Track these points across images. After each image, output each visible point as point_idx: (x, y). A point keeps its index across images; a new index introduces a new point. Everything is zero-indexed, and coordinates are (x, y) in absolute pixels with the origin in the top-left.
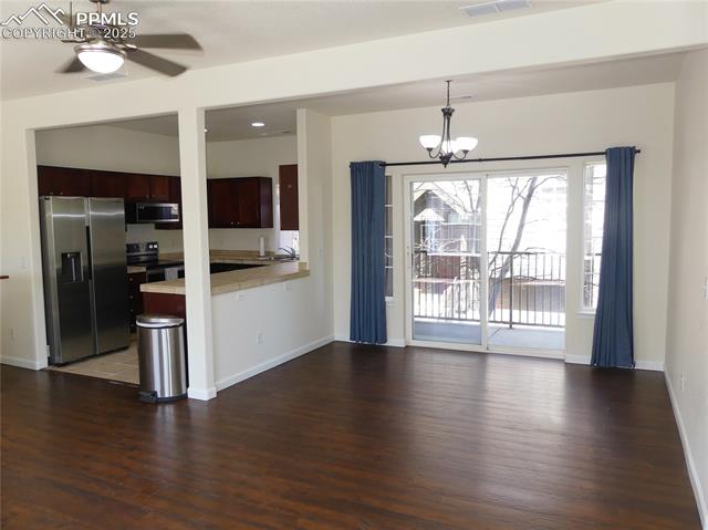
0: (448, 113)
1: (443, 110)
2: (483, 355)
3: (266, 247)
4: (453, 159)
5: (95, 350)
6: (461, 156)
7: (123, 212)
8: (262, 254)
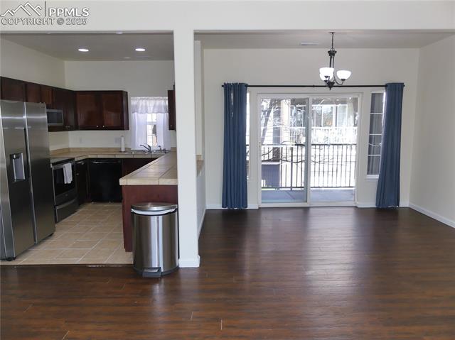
0: (332, 54)
1: (329, 52)
2: (306, 209)
3: (125, 145)
4: (335, 84)
5: (35, 241)
6: (340, 83)
7: (46, 117)
8: (123, 150)
